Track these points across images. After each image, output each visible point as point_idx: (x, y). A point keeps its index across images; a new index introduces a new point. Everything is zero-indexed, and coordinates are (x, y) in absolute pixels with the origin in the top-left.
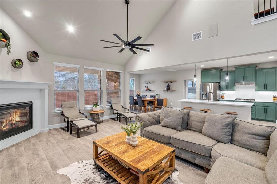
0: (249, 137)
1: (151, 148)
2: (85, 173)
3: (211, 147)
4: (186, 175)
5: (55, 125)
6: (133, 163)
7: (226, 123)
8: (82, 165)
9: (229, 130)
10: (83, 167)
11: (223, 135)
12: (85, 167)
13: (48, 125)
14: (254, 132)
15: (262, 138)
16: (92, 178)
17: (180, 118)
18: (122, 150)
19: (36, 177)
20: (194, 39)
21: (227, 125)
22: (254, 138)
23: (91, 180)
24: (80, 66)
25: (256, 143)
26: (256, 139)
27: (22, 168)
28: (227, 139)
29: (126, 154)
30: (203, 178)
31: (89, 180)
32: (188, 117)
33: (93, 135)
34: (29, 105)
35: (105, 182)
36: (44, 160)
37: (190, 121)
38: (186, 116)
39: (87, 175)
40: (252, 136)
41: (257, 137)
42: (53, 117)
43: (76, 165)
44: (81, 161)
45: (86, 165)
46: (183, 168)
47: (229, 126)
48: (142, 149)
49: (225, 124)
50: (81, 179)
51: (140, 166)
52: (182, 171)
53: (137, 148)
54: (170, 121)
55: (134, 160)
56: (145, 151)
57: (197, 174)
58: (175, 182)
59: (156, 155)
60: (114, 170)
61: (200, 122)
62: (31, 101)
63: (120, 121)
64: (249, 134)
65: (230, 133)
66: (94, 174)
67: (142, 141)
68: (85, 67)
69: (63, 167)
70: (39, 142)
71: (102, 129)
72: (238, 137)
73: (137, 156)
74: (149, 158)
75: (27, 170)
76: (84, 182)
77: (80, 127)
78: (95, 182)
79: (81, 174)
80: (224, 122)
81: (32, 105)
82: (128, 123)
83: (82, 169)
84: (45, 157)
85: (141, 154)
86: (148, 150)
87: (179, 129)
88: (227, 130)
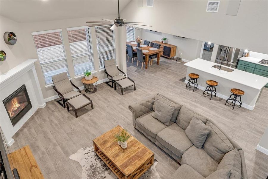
0: (214, 149)
1: (137, 152)
2: (89, 159)
3: (183, 152)
4: (163, 165)
5: (50, 97)
6: (121, 168)
7: (203, 133)
8: (86, 152)
9: (203, 139)
10: (87, 154)
11: (197, 142)
12: (89, 154)
13: (44, 98)
14: (218, 147)
15: (221, 152)
16: (95, 165)
17: (169, 115)
18: (115, 153)
19: (57, 162)
20: (208, 9)
21: (203, 135)
22: (216, 151)
23: (95, 166)
24: (62, 30)
25: (216, 154)
26: (217, 152)
27: (43, 153)
28: (199, 145)
29: (118, 158)
30: (174, 168)
31: (93, 166)
32: (179, 112)
33: (89, 112)
34: (23, 89)
35: (105, 169)
36: (56, 146)
37: (179, 117)
38: (177, 112)
39: (91, 162)
40: (216, 149)
41: (219, 151)
42: (46, 91)
43: (81, 151)
44: (85, 148)
45: (89, 152)
46: (163, 158)
47: (204, 137)
48: (129, 153)
49: (201, 134)
50: (87, 165)
51: (126, 171)
52: (160, 161)
53: (126, 151)
54: (160, 116)
55: (122, 165)
56: (132, 156)
57: (171, 165)
58: (152, 171)
59: (139, 160)
60: (110, 163)
61: (186, 122)
62: (24, 85)
63: (115, 89)
64: (215, 147)
65: (203, 142)
66: (96, 161)
67: (131, 142)
68: (68, 29)
69: (73, 154)
70: (44, 123)
71: (97, 104)
72: (207, 146)
73: (125, 161)
74: (133, 164)
75: (47, 155)
76: (90, 167)
77: (76, 108)
78: (97, 168)
79: (87, 160)
80: (201, 133)
81: (25, 88)
82: (124, 93)
83: (87, 156)
84: (55, 142)
85: (128, 159)
86: (134, 154)
87: (167, 125)
88: (201, 139)
